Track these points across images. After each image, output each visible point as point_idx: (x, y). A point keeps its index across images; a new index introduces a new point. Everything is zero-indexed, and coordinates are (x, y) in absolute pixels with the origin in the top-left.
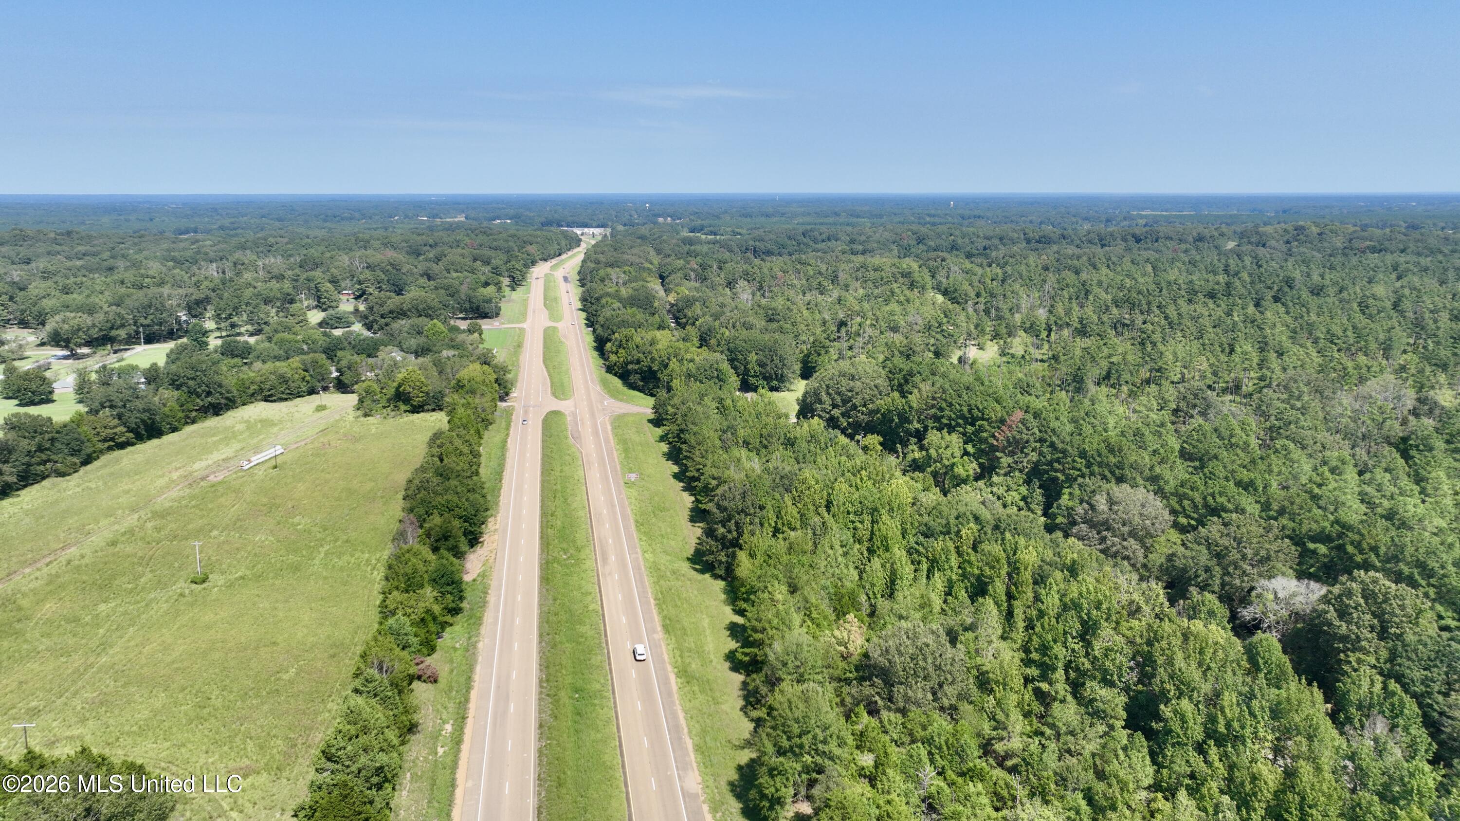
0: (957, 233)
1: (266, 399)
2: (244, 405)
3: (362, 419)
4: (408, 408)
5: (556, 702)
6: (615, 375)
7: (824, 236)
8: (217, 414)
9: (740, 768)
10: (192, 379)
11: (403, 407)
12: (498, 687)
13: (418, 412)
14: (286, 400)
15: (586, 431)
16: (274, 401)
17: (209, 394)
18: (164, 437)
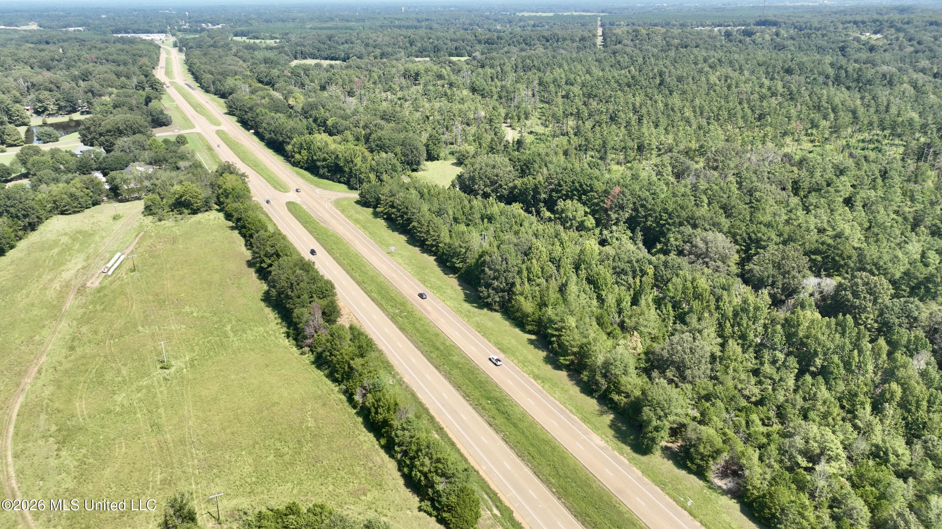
0: (433, 37)
1: (62, 213)
2: (47, 219)
3: (159, 223)
4: (189, 211)
5: (484, 408)
6: (301, 168)
7: (343, 40)
8: (33, 230)
9: (610, 427)
10: (12, 206)
11: (186, 211)
12: (443, 405)
13: (196, 213)
14: (79, 212)
15: (327, 217)
16: (70, 214)
17: (25, 216)
18: (7, 254)
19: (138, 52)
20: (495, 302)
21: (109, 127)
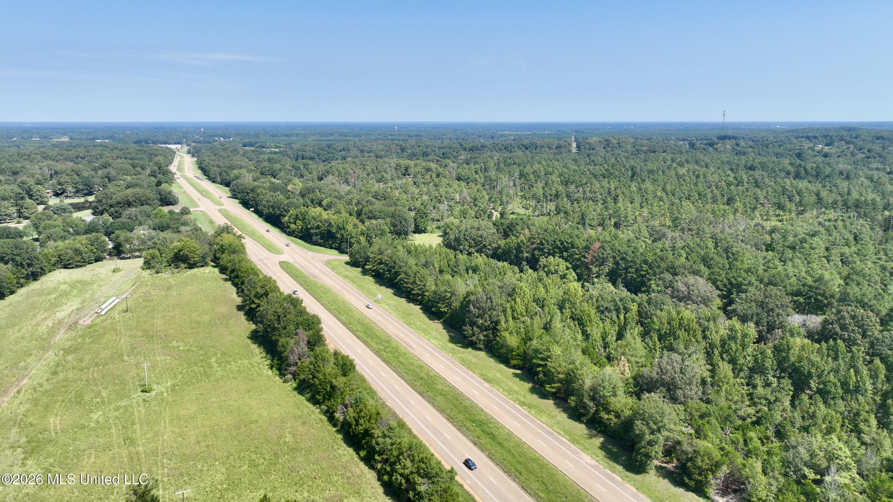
0: (423, 145)
1: (66, 267)
2: (50, 271)
3: (156, 275)
4: (186, 265)
5: (468, 429)
6: (296, 237)
7: (340, 148)
8: (35, 279)
9: (601, 448)
10: (18, 255)
11: (183, 266)
12: (427, 426)
13: (193, 268)
14: (81, 266)
15: (317, 273)
16: (72, 268)
17: (29, 265)
18: (7, 298)
19: (155, 152)
20: (480, 340)
21: (119, 199)
